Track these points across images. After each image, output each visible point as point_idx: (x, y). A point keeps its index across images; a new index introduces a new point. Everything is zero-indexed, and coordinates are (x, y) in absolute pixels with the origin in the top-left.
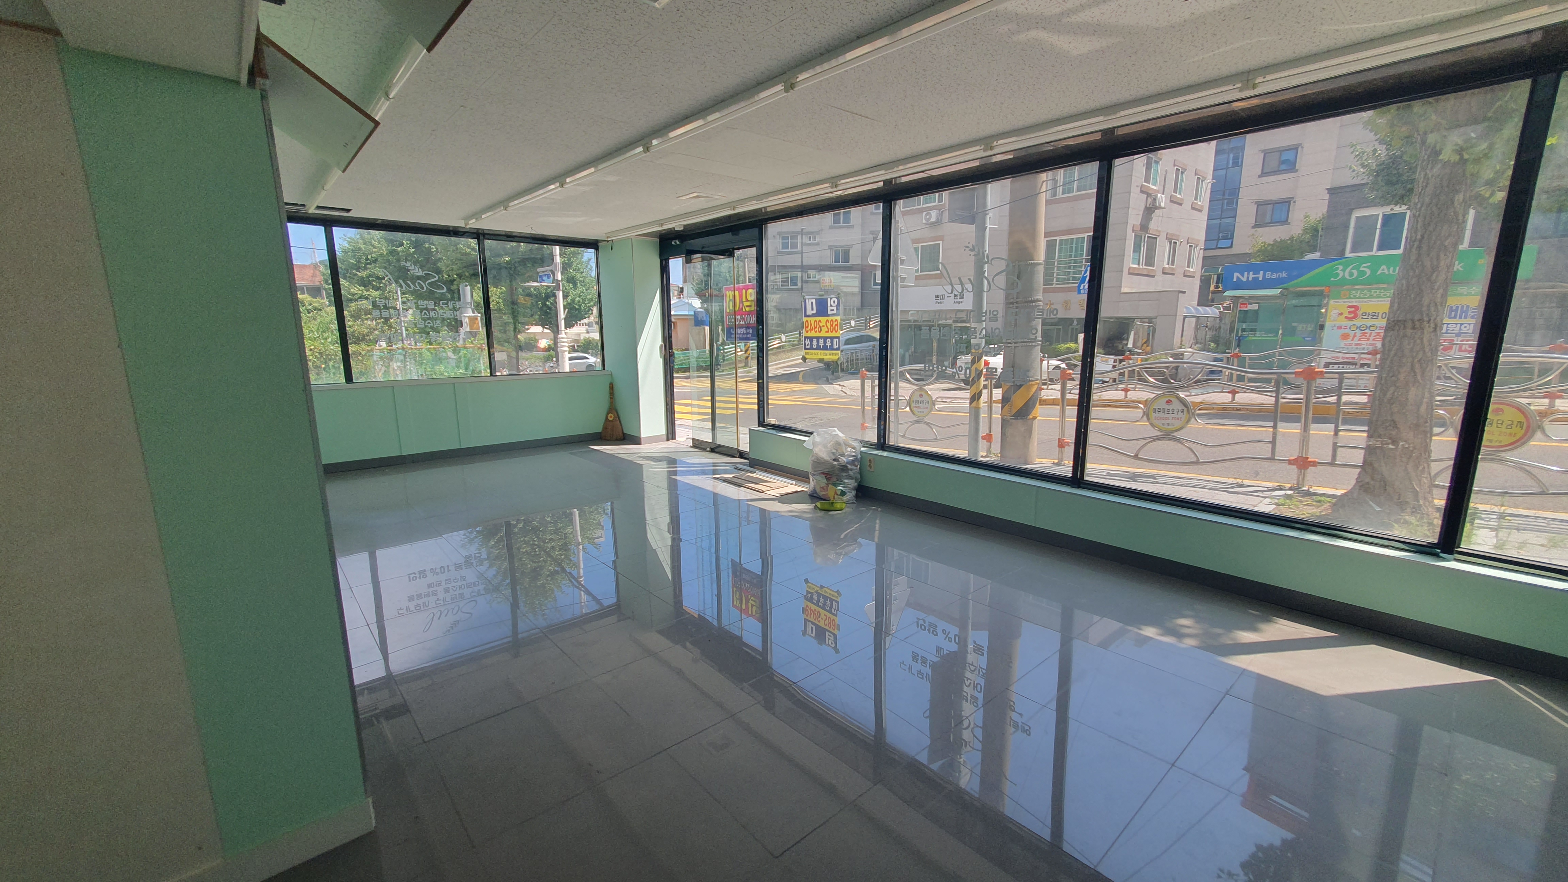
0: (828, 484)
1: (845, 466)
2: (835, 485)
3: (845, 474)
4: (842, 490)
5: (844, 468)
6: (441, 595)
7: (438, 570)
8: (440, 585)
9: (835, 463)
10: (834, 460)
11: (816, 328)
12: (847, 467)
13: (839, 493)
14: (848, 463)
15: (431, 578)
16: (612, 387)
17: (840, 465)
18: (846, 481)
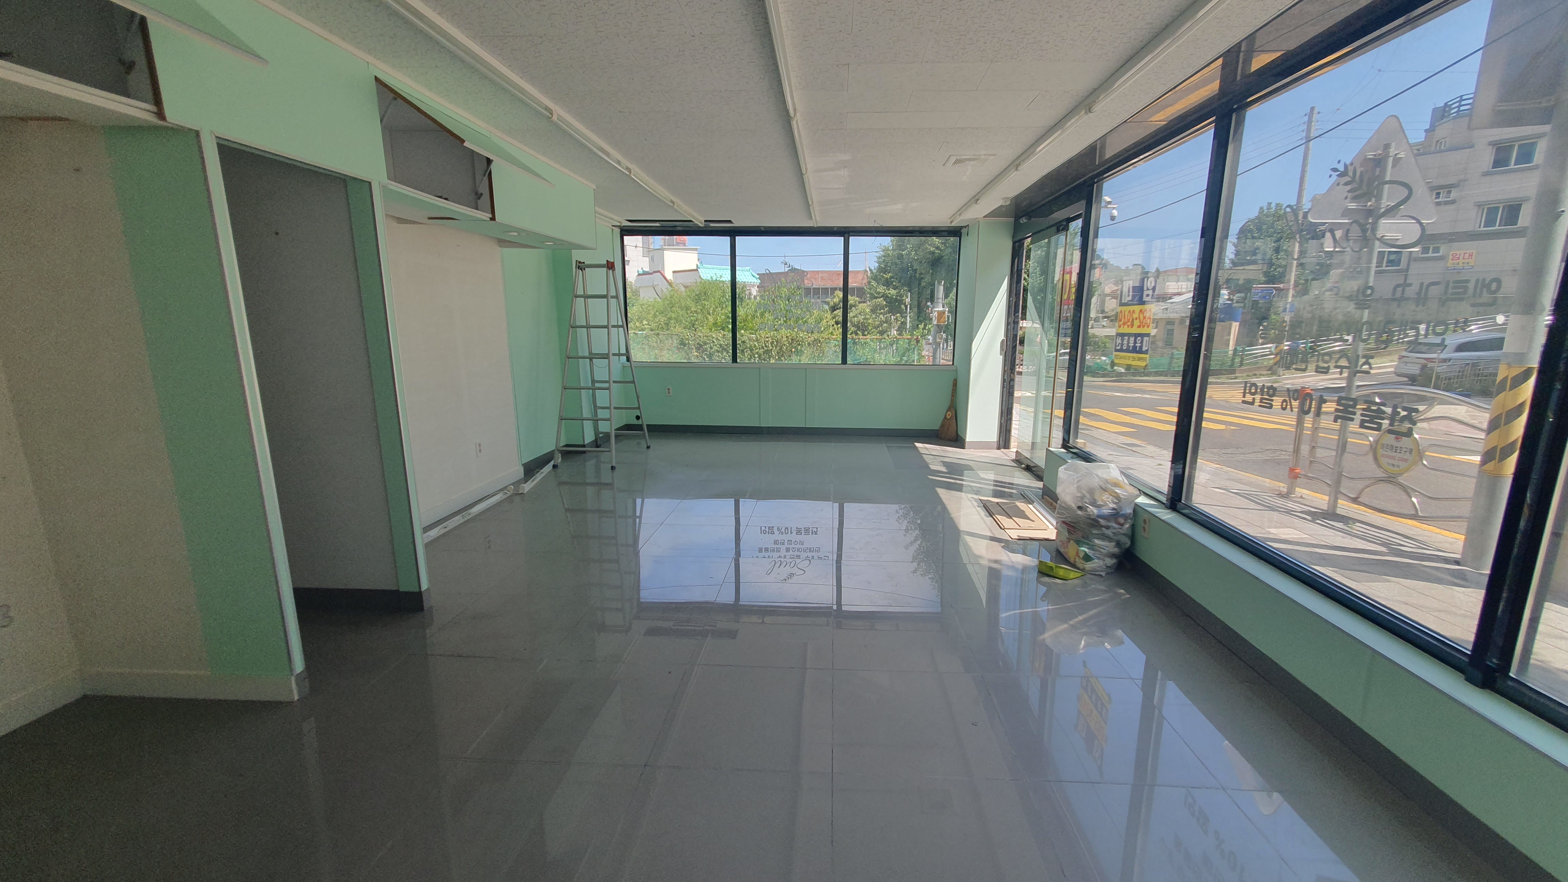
0: (1069, 540)
1: (1094, 520)
2: (1079, 543)
3: (1095, 532)
4: (1085, 552)
5: (1094, 522)
6: (783, 552)
7: (783, 530)
8: (783, 544)
9: (1080, 512)
10: (1080, 508)
11: (1128, 321)
12: (1098, 522)
13: (1082, 555)
14: (1099, 516)
15: (777, 536)
16: (955, 384)
17: (1089, 517)
18: (1097, 541)
